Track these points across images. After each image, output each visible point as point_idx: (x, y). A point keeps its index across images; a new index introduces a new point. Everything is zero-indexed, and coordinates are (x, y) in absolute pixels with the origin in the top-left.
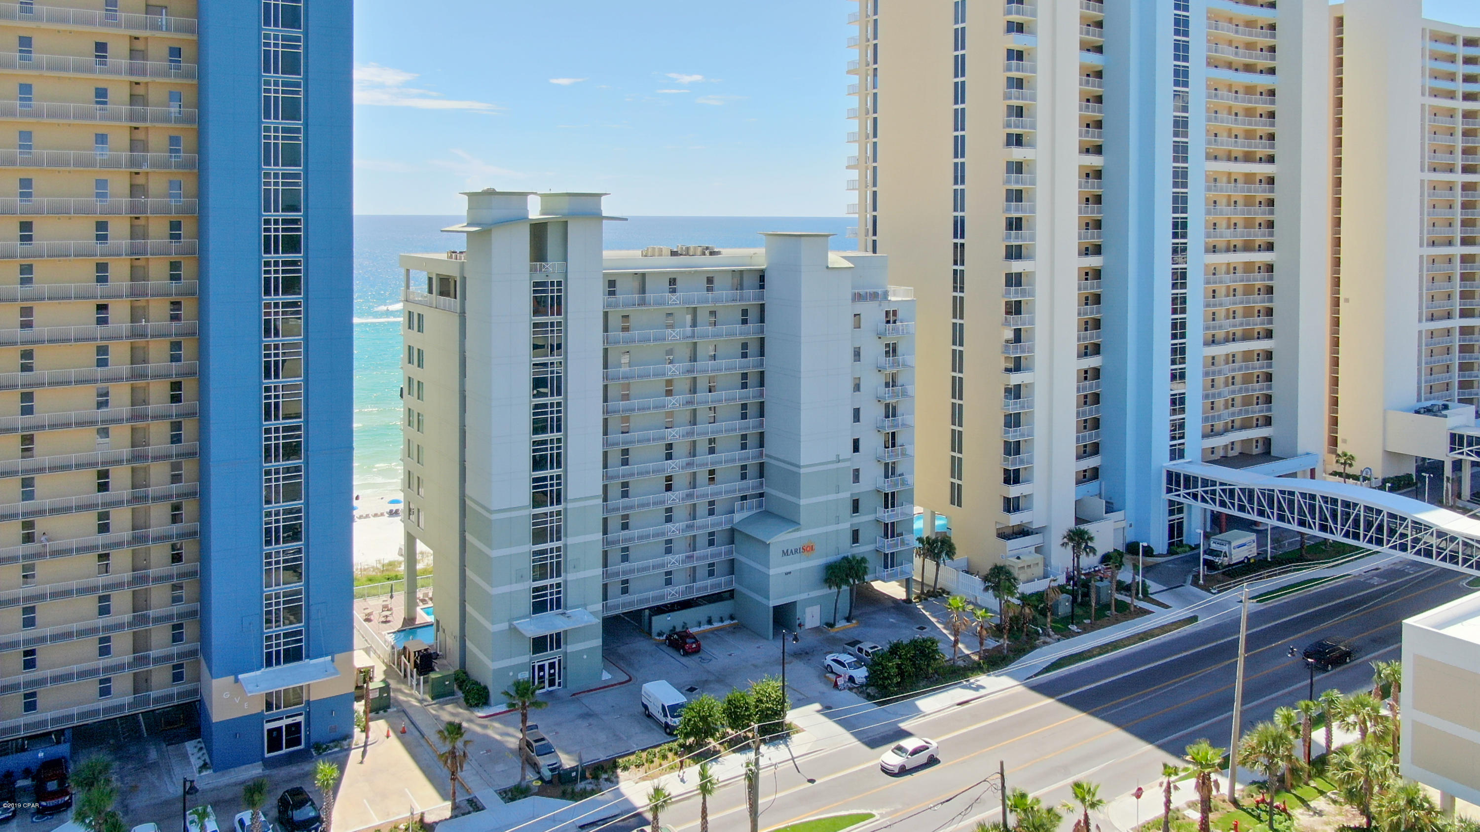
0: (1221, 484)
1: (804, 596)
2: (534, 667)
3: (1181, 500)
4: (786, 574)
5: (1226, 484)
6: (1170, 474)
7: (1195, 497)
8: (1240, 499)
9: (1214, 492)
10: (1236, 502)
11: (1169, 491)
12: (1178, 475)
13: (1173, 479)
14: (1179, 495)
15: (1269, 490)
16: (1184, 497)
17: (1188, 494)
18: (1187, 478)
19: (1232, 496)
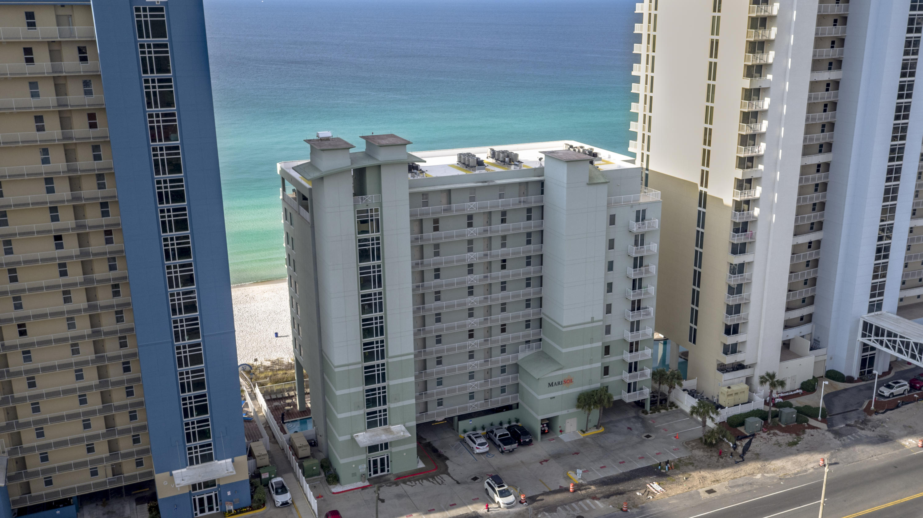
0: (901, 337)
1: (565, 412)
2: (370, 461)
3: (871, 344)
4: (551, 398)
5: (904, 338)
6: (865, 324)
7: (881, 343)
8: (913, 350)
9: (895, 342)
10: (910, 351)
11: (864, 335)
12: (871, 325)
13: (868, 328)
14: (870, 340)
16: (874, 342)
17: (877, 340)
18: (877, 328)
19: (907, 347)
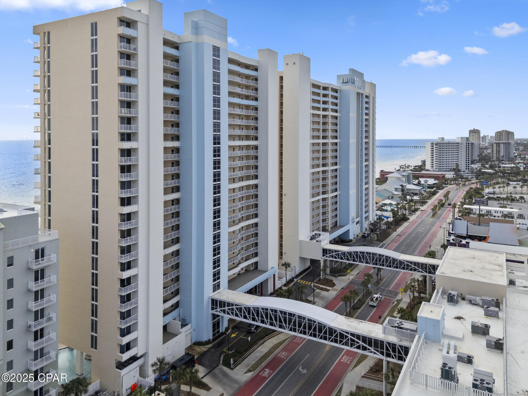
0: (236, 305)
5: (238, 305)
6: (213, 300)
7: (224, 311)
8: (244, 313)
9: (233, 309)
11: (213, 309)
12: (216, 301)
13: (215, 303)
14: (217, 311)
15: (257, 308)
16: (219, 312)
17: (221, 310)
18: (220, 302)
19: (241, 312)
